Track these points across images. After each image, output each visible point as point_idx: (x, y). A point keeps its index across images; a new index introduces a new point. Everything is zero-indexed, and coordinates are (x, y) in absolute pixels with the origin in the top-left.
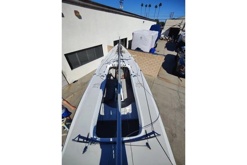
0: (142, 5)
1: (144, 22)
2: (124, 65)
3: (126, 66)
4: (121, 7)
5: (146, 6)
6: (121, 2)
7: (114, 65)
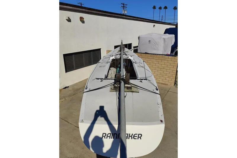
0: (154, 8)
1: (154, 26)
2: (126, 57)
3: (128, 58)
4: (124, 11)
5: (160, 8)
6: (124, 7)
7: (117, 57)
